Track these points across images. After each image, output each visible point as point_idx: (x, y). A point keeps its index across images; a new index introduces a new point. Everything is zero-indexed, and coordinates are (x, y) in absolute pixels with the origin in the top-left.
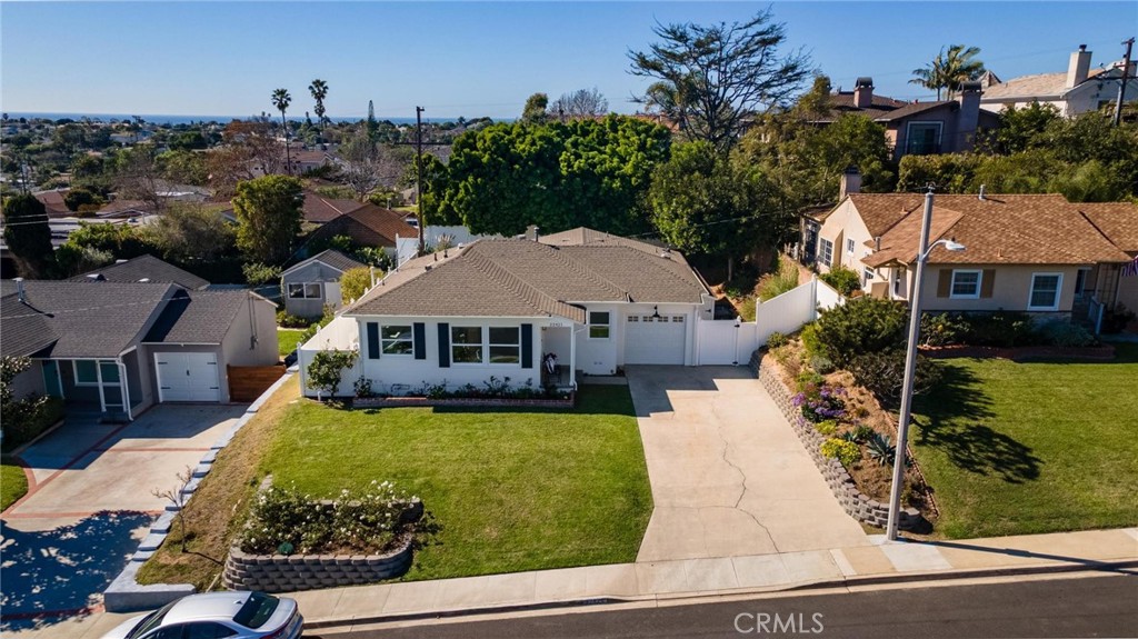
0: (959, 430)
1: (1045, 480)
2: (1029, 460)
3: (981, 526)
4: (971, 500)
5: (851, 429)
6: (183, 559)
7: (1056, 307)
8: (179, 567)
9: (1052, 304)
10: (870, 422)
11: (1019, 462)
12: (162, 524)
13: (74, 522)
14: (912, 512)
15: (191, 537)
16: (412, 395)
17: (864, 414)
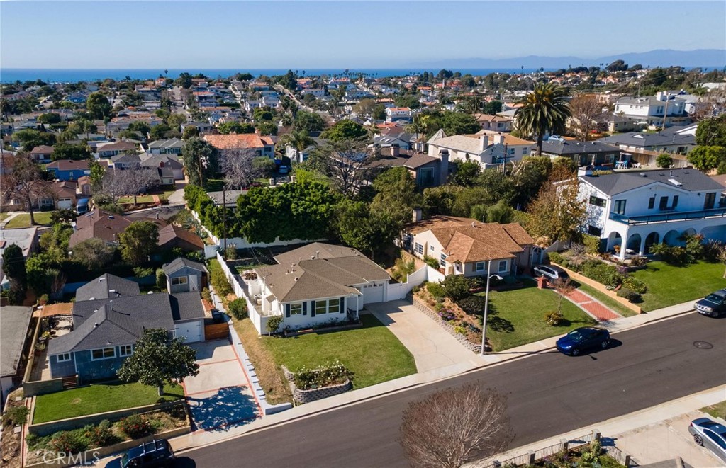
0: (491, 319)
1: (516, 331)
2: (511, 326)
3: (504, 347)
4: (500, 340)
5: (460, 322)
6: (278, 397)
7: (506, 271)
9: (504, 270)
10: (465, 319)
11: (508, 327)
13: (215, 393)
14: (486, 346)
15: (272, 389)
16: (304, 329)
17: (462, 317)
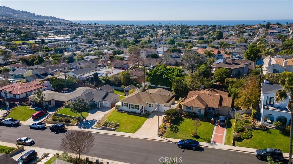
0: (174, 126)
3: (167, 137)
4: (168, 134)
6: (98, 125)
8: (98, 126)
9: (201, 112)
11: (176, 131)
12: (97, 122)
13: (91, 120)
14: (161, 134)
15: (99, 123)
